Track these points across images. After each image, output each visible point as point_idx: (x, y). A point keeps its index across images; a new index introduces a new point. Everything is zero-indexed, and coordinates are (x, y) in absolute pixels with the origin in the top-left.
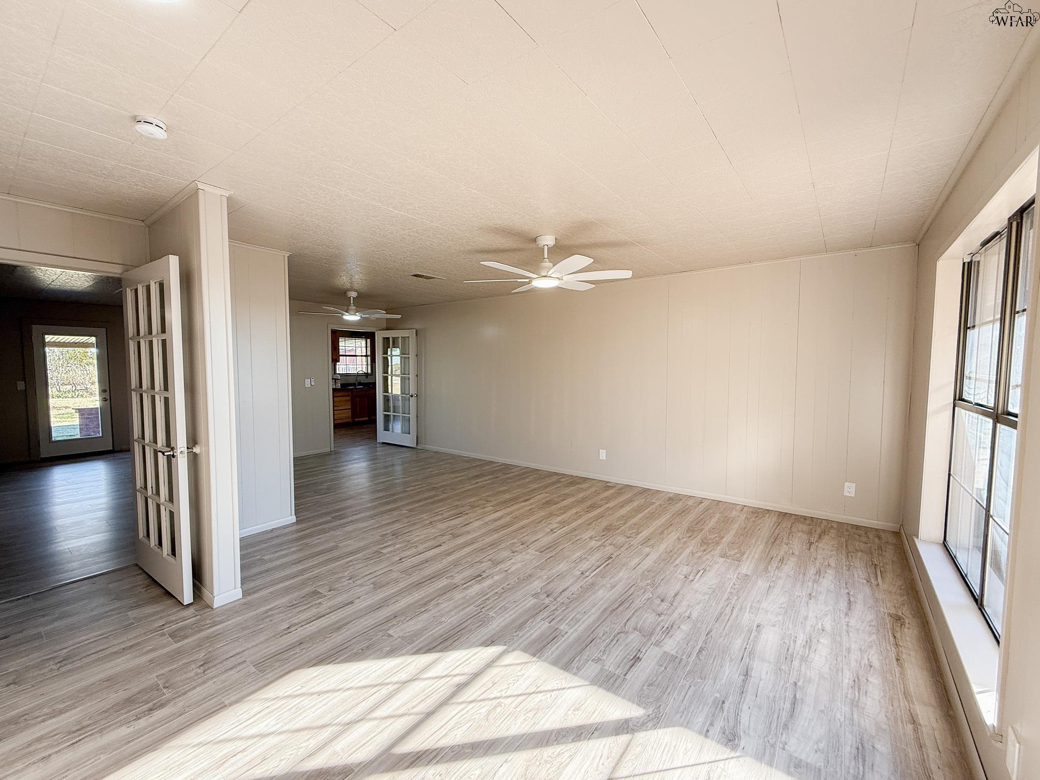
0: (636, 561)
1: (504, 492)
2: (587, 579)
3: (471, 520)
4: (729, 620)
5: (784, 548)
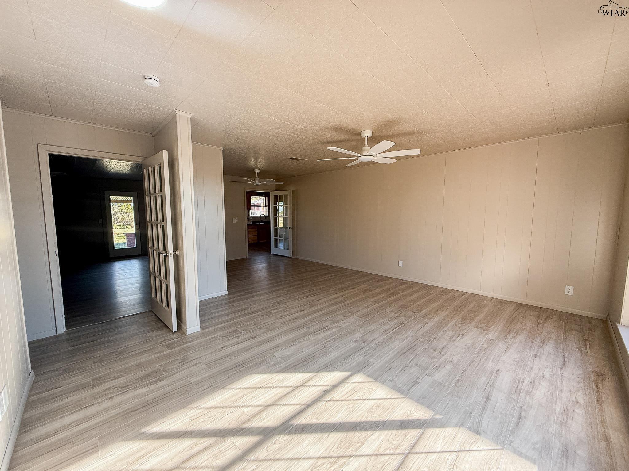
0: (419, 326)
1: (341, 283)
2: (387, 335)
3: (321, 298)
4: (478, 365)
5: (519, 325)
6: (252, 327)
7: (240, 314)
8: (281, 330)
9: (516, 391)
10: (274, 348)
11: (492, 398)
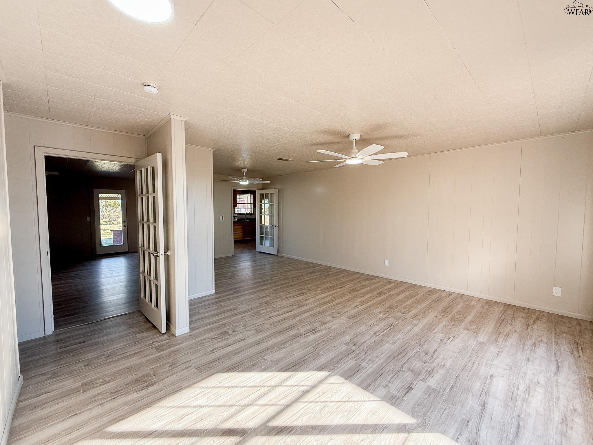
0: (408, 328)
1: (327, 282)
2: (378, 337)
3: (309, 298)
4: (471, 370)
5: (509, 327)
6: (241, 328)
7: (228, 314)
8: (271, 332)
9: (512, 398)
10: (264, 351)
11: (488, 406)
